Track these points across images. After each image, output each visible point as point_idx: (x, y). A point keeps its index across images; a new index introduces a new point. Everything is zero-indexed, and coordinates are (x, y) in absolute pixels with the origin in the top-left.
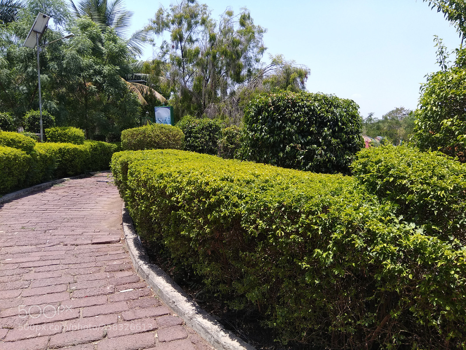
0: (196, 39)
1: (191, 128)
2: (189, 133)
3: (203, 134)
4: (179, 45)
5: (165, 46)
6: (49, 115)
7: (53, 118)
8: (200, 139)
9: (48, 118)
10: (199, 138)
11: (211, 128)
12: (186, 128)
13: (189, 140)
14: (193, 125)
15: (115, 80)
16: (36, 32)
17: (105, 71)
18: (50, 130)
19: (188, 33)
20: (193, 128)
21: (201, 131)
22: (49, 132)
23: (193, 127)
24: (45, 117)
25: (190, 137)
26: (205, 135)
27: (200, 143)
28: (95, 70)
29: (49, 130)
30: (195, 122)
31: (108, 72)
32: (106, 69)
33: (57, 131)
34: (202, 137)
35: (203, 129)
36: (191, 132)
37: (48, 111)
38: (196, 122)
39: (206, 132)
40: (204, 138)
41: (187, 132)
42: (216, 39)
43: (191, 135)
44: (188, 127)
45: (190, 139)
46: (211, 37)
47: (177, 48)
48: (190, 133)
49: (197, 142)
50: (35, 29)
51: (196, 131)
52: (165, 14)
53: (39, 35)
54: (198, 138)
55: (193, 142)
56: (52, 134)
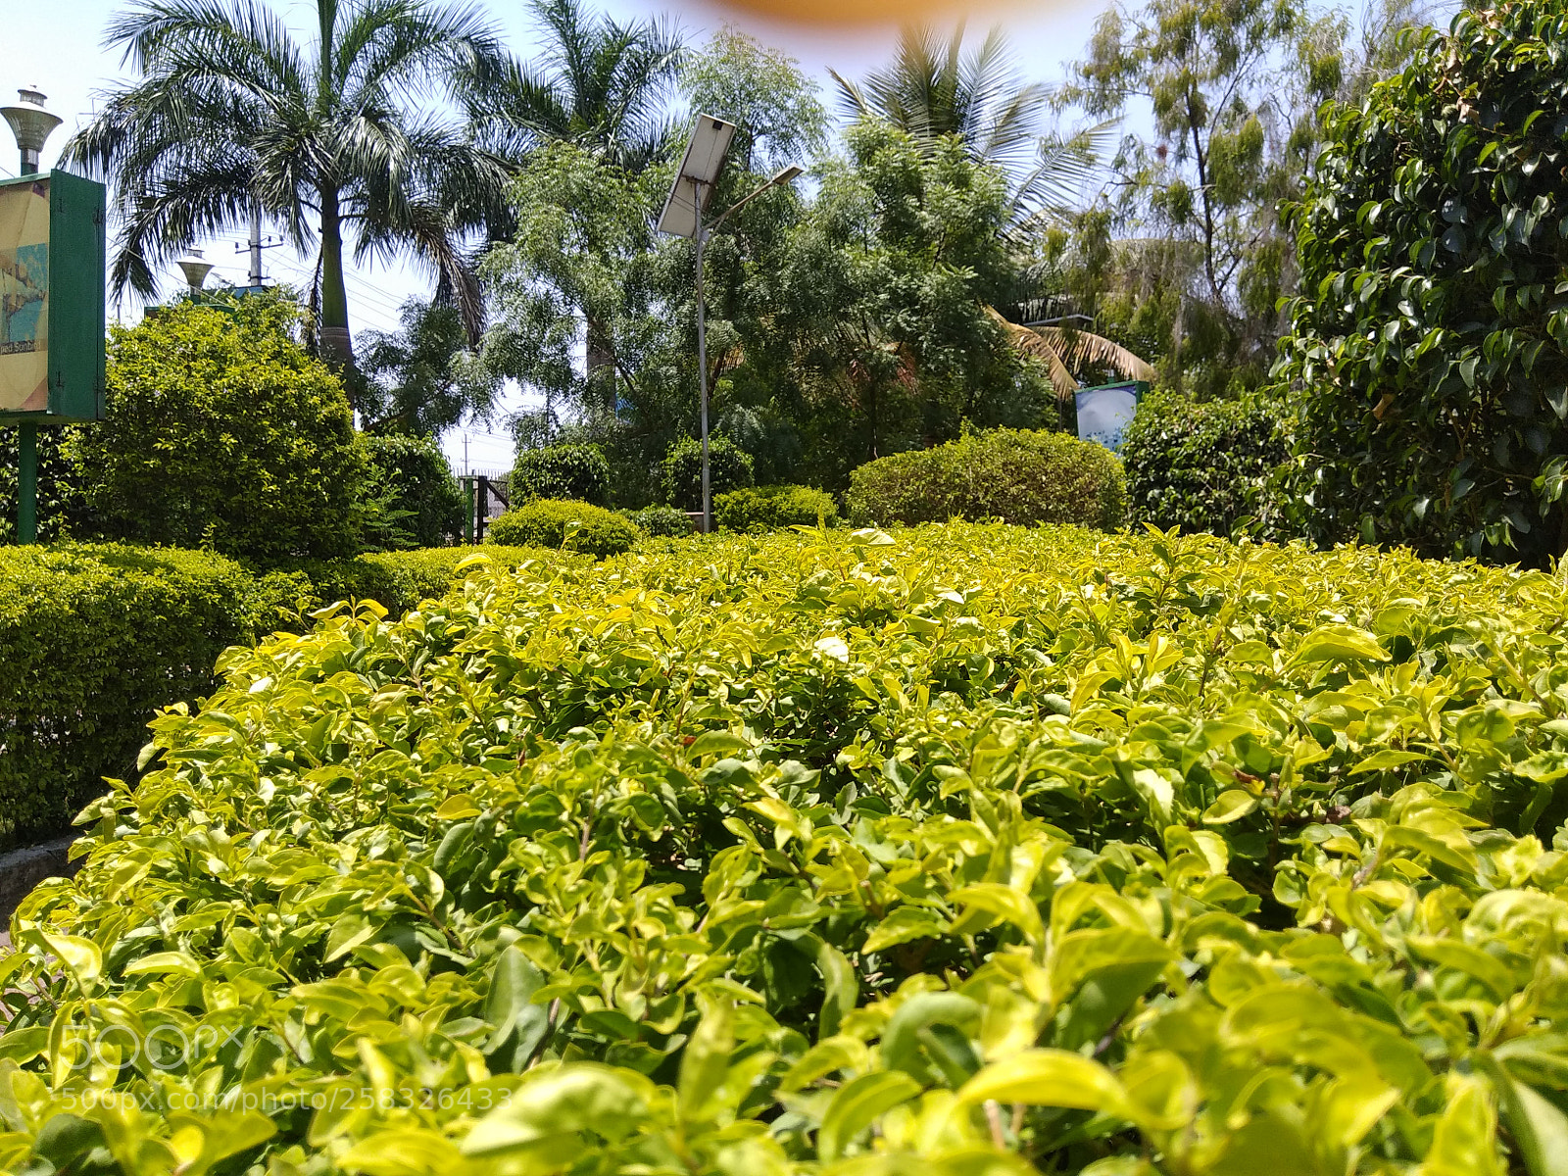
0: (1259, 103)
1: (1168, 443)
2: (1158, 469)
3: (1223, 468)
4: (1190, 143)
5: (1130, 158)
6: (732, 450)
7: (746, 459)
8: (1207, 491)
9: (730, 459)
10: (1201, 486)
11: (1265, 435)
12: (1144, 446)
13: (1153, 498)
14: (1178, 430)
15: (959, 317)
16: (693, 181)
17: (927, 289)
18: (727, 499)
19: (1225, 83)
20: (1177, 445)
21: (1211, 455)
22: (725, 504)
23: (1176, 440)
24: (722, 456)
25: (1162, 483)
26: (1233, 473)
27: (1208, 508)
28: (893, 292)
29: (723, 497)
30: (1185, 416)
31: (937, 291)
32: (931, 283)
33: (747, 499)
34: (1214, 482)
35: (1222, 444)
36: (1164, 464)
37: (731, 438)
38: (1191, 416)
39: (1237, 455)
40: (1226, 487)
41: (1150, 463)
42: (1339, 78)
43: (1164, 477)
44: (1154, 439)
45: (1162, 495)
46: (1318, 74)
47: (1181, 156)
48: (1162, 469)
49: (1190, 507)
50: (690, 170)
51: (1190, 457)
52: (1130, 33)
53: (703, 192)
54: (1195, 486)
55: (1174, 505)
56: (732, 511)
